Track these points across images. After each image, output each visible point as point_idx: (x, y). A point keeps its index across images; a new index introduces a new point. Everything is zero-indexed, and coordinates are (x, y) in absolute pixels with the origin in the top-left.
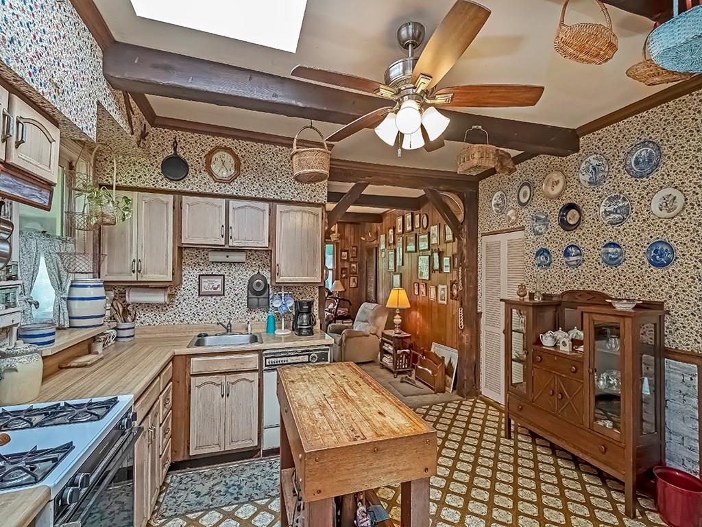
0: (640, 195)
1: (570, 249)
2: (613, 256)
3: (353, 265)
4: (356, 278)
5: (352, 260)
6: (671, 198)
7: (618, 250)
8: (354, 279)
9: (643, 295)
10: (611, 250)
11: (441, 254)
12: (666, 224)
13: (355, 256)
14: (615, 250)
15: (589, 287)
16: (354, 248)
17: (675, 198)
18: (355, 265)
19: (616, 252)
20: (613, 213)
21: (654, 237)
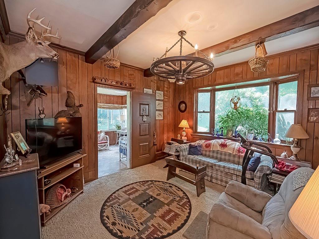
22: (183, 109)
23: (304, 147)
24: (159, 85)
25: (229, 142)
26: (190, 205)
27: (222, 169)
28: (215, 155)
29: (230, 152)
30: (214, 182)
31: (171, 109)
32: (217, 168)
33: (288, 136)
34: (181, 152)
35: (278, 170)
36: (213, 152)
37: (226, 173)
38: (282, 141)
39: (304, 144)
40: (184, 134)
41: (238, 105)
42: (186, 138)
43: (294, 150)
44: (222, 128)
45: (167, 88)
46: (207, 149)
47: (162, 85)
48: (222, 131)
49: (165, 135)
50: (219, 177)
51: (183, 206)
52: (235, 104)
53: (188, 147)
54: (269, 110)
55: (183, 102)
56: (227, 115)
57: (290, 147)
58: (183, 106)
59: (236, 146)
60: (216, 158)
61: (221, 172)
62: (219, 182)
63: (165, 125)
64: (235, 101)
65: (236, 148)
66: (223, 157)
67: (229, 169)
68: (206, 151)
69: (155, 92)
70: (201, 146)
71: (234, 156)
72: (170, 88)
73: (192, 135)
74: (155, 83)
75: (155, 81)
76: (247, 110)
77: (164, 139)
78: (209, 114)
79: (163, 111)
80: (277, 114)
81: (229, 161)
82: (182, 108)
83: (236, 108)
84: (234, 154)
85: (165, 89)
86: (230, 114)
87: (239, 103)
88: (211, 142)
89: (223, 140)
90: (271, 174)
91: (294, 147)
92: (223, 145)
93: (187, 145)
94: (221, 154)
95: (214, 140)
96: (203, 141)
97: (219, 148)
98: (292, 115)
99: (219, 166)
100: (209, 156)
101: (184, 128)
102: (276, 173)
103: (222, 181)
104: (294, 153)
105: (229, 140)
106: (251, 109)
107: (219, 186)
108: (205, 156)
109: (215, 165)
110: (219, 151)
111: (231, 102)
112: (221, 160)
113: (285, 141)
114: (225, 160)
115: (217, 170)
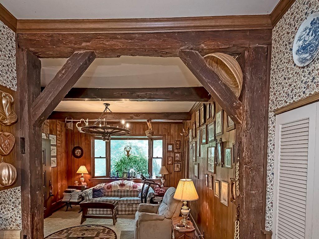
3: (176, 155)
4: (179, 165)
5: (176, 151)
8: (178, 165)
11: (223, 145)
13: (179, 148)
16: (177, 142)
18: (178, 155)
22: (79, 155)
23: (166, 179)
24: (52, 128)
25: (126, 182)
26: (113, 231)
27: (125, 202)
28: (116, 194)
29: (128, 189)
30: (119, 214)
31: (64, 155)
32: (122, 202)
33: (160, 173)
34: (87, 197)
35: (158, 194)
36: (115, 191)
37: (128, 205)
38: (157, 177)
39: (166, 177)
40: (83, 179)
41: (130, 153)
42: (85, 183)
43: (163, 181)
44: (118, 171)
45: (59, 131)
46: (109, 190)
47: (55, 128)
48: (118, 173)
49: (59, 184)
50: (124, 209)
51: (108, 233)
52: (128, 152)
53: (91, 191)
54: (149, 157)
55: (79, 148)
56: (121, 160)
57: (161, 180)
58: (78, 152)
59: (131, 184)
60: (118, 196)
61: (125, 204)
62: (124, 213)
63: (59, 172)
64: (128, 150)
65: (131, 186)
66: (123, 194)
67: (130, 201)
68: (108, 192)
69: (48, 136)
70: (103, 189)
71: (131, 191)
72: (62, 131)
73: (90, 180)
74: (48, 126)
75: (47, 124)
76: (135, 157)
77: (59, 189)
78: (105, 159)
79: (56, 157)
80: (153, 159)
81: (127, 196)
82: (77, 153)
83: (128, 155)
84: (131, 190)
85: (58, 133)
86: (122, 159)
87: (130, 151)
88: (111, 183)
89: (120, 181)
90: (154, 197)
91: (163, 179)
92: (122, 185)
93: (91, 190)
94: (121, 192)
95: (114, 182)
96: (104, 184)
97: (119, 188)
98: (161, 160)
99: (123, 201)
100: (111, 196)
101: (83, 174)
102: (157, 196)
103: (125, 211)
104: (163, 183)
105: (126, 181)
106: (138, 156)
107: (124, 215)
108: (108, 196)
109: (120, 201)
110: (119, 190)
111: (125, 150)
112: (121, 197)
113: (158, 177)
114: (124, 196)
115: (122, 204)
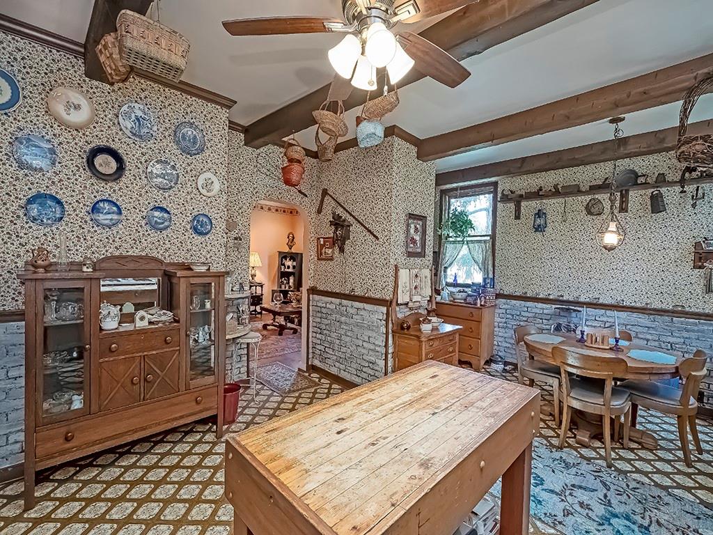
0: (185, 168)
1: (101, 205)
2: (158, 221)
6: (210, 181)
7: (166, 215)
9: (186, 258)
10: (157, 214)
12: (205, 201)
14: (161, 215)
15: (127, 252)
17: (212, 182)
19: (163, 217)
20: (160, 177)
21: (195, 210)
